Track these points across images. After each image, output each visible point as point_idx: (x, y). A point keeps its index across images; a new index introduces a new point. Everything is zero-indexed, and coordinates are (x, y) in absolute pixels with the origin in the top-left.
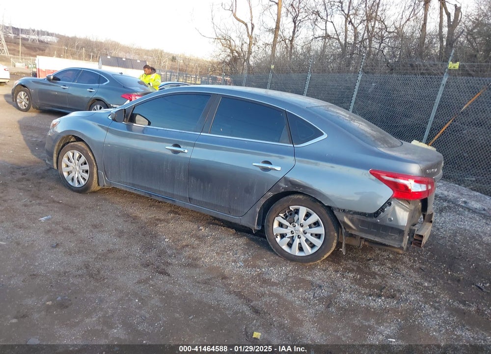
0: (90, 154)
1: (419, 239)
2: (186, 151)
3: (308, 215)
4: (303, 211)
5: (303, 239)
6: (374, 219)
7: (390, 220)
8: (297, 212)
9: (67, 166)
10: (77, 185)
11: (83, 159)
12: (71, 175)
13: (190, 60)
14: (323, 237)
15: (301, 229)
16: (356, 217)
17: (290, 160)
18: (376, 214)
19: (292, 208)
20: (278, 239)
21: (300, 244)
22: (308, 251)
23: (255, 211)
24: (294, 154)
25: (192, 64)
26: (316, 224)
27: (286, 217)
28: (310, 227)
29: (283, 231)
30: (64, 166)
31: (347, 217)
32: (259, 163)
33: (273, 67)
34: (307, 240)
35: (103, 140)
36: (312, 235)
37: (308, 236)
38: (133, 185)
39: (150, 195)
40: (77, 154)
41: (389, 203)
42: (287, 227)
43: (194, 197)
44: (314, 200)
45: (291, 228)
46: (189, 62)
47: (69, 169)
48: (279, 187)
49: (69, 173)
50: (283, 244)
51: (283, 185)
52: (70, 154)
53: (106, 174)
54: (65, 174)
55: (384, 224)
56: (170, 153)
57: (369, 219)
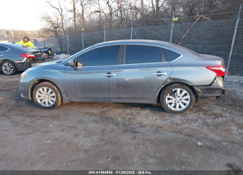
0: (55, 87)
1: (223, 91)
2: (115, 75)
3: (181, 92)
4: (179, 90)
5: (180, 102)
6: (210, 86)
7: (216, 85)
8: (176, 91)
9: (39, 96)
10: (48, 105)
11: (50, 90)
12: (43, 101)
13: (18, 32)
14: (189, 100)
15: (179, 99)
16: (203, 87)
17: (170, 69)
18: (211, 85)
19: (173, 90)
20: (169, 106)
21: (179, 105)
22: (184, 107)
23: (156, 95)
24: (171, 66)
25: (19, 34)
26: (186, 95)
27: (171, 95)
28: (183, 96)
29: (170, 101)
30: (37, 97)
31: (199, 88)
32: (155, 73)
33: (83, 29)
34: (182, 103)
35: (62, 78)
36: (184, 100)
37: (183, 101)
38: (85, 98)
39: (96, 101)
40: (46, 89)
41: (215, 79)
42: (172, 99)
43: (122, 96)
44: (183, 84)
45: (174, 99)
46: (17, 33)
47: (41, 98)
48: (167, 82)
49: (41, 100)
50: (171, 107)
51: (169, 81)
52: (41, 89)
53: (67, 96)
54: (39, 101)
55: (214, 88)
56: (106, 77)
57: (208, 87)
